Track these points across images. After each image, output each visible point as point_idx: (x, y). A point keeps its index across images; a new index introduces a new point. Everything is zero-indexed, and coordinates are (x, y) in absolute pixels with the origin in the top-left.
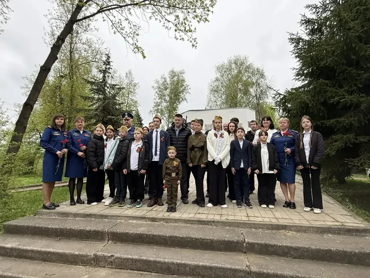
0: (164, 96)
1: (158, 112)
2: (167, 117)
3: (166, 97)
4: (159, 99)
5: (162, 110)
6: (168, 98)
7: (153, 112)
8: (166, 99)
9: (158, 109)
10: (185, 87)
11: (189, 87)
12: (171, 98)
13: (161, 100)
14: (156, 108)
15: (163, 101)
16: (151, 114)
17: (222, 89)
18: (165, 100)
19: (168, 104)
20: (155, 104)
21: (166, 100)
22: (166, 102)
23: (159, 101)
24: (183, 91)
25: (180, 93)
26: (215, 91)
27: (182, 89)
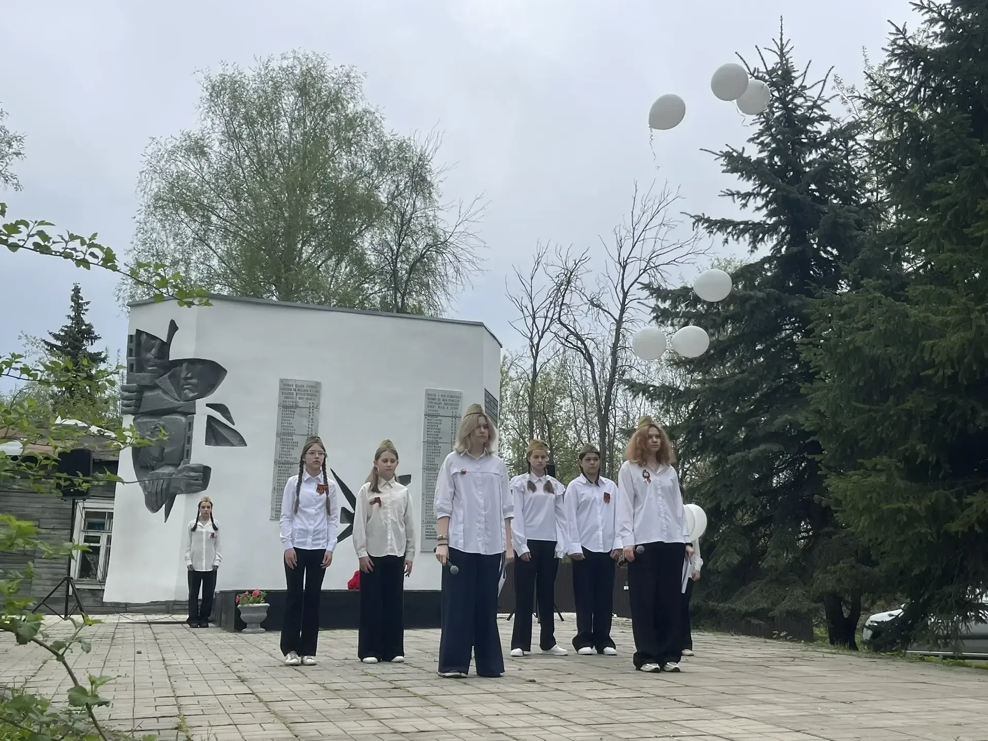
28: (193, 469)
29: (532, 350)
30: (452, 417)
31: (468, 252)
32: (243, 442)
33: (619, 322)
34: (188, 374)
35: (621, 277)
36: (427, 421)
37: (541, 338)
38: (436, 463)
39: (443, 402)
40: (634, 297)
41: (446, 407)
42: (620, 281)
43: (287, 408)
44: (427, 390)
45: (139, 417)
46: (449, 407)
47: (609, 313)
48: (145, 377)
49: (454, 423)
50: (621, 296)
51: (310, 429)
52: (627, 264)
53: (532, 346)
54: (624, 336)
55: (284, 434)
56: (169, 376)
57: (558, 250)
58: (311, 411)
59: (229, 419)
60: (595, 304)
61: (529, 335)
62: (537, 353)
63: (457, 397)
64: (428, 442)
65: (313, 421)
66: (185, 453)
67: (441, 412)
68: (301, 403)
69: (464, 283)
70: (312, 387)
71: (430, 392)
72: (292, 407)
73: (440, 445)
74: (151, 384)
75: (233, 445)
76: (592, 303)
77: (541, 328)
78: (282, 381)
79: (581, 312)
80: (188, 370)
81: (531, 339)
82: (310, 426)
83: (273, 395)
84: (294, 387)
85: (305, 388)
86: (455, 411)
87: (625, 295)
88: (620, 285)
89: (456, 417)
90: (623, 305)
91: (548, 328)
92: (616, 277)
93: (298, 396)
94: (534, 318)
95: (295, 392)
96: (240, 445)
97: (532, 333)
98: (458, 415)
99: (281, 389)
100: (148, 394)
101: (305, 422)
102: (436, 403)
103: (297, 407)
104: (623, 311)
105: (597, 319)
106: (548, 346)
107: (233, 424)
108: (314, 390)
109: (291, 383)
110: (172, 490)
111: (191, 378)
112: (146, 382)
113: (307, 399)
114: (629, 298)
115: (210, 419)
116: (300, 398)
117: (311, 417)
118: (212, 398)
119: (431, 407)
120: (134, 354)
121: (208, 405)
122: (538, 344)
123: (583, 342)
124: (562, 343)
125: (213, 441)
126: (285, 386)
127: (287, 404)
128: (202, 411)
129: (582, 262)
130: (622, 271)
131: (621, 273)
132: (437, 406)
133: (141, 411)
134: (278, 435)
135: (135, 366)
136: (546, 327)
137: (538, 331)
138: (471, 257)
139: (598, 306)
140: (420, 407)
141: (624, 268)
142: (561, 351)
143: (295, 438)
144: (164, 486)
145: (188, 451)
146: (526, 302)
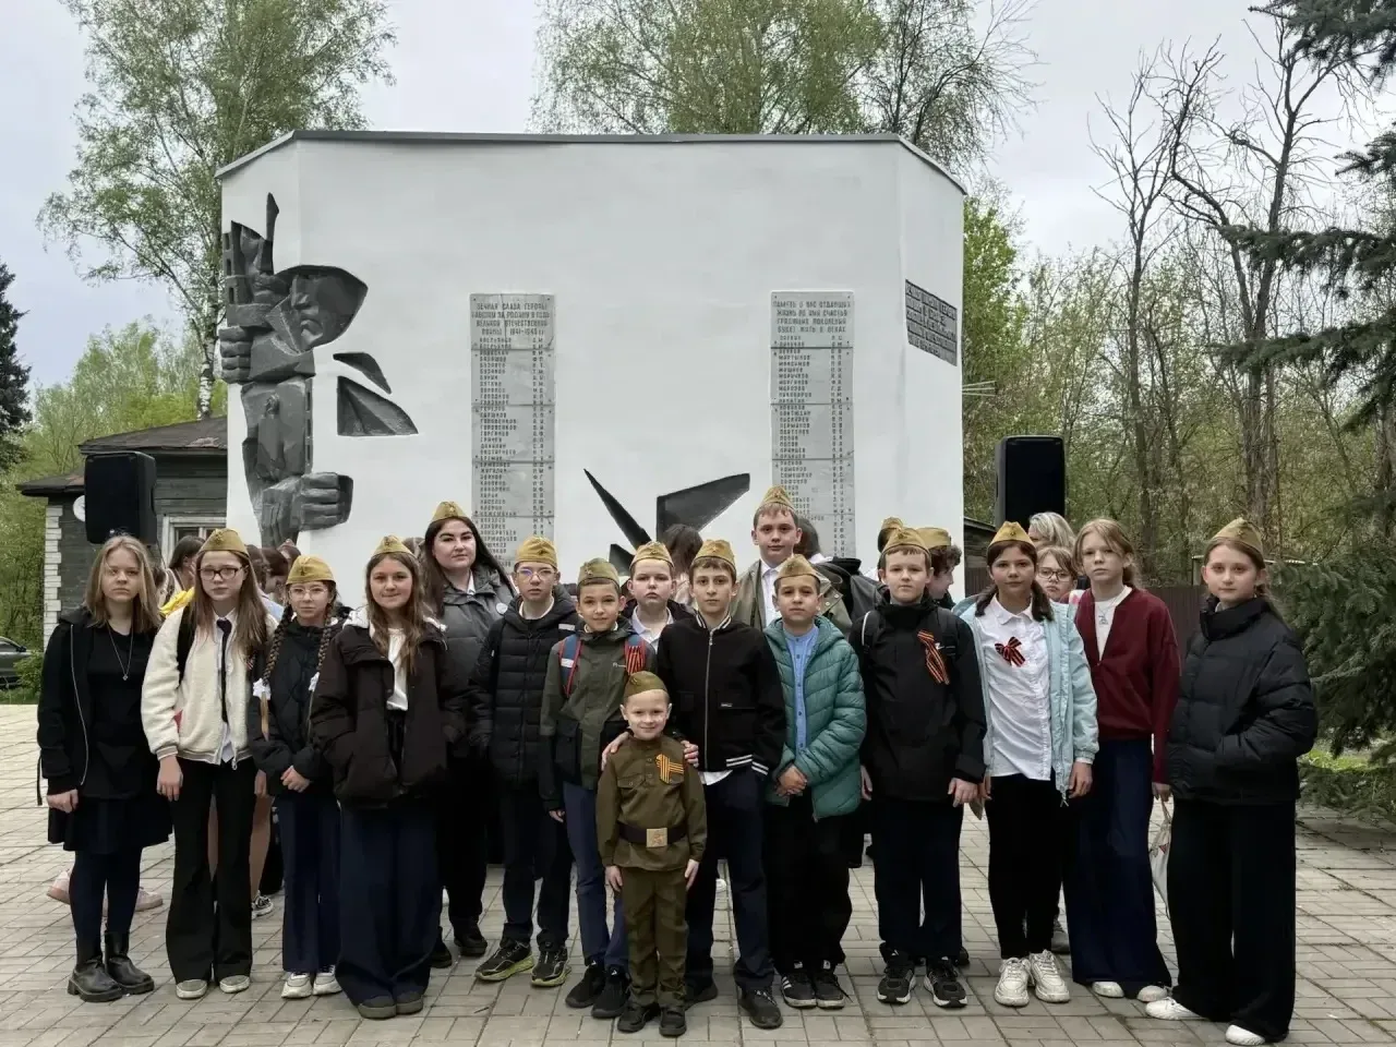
0: (172, 80)
1: (124, 217)
2: (199, 254)
3: (191, 96)
4: (128, 104)
5: (154, 198)
6: (202, 104)
7: (73, 216)
8: (193, 106)
9: (120, 195)
10: (350, 24)
11: (381, 25)
12: (229, 105)
13: (142, 114)
14: (104, 183)
15: (163, 119)
16: (62, 228)
17: (650, 62)
18: (185, 121)
19: (208, 149)
20: (89, 148)
21: (191, 118)
22: (194, 136)
23: (126, 119)
24: (330, 58)
25: (308, 65)
26: (595, 68)
27: (323, 36)
28: (317, 484)
29: (1133, 232)
30: (833, 348)
31: (1012, 77)
32: (409, 426)
33: (1282, 167)
34: (300, 298)
35: (1284, 86)
36: (778, 360)
37: (1147, 208)
38: (800, 446)
39: (811, 319)
40: (1310, 119)
41: (818, 327)
42: (1283, 94)
43: (489, 354)
44: (775, 296)
45: (251, 387)
46: (826, 327)
47: (1264, 152)
48: (250, 312)
49: (836, 360)
50: (1285, 120)
51: (538, 394)
52: (1295, 61)
53: (1133, 225)
54: (1291, 189)
55: (488, 405)
56: (282, 305)
57: (1166, 50)
58: (537, 355)
59: (382, 383)
60: (1238, 140)
61: (1129, 207)
62: (1141, 233)
63: (843, 305)
64: (782, 405)
65: (543, 377)
66: (306, 452)
67: (809, 339)
68: (516, 341)
69: (1008, 129)
70: (536, 306)
71: (779, 300)
72: (497, 350)
73: (807, 408)
74: (259, 324)
75: (391, 432)
76: (1233, 138)
77: (1146, 194)
78: (474, 298)
79: (1218, 159)
80: (302, 289)
81: (1132, 213)
82: (538, 388)
83: (458, 330)
84: (500, 310)
85: (523, 310)
86: (837, 334)
87: (1292, 116)
88: (1283, 102)
89: (840, 348)
90: (1289, 135)
91: (1159, 192)
92: (1275, 88)
93: (509, 328)
94: (1135, 180)
95: (502, 321)
96: (404, 432)
97: (1133, 204)
98: (845, 344)
99: (475, 315)
100: (259, 342)
101: (527, 379)
102: (795, 321)
103: (508, 349)
104: (1288, 147)
105: (1244, 166)
106: (1162, 220)
107: (388, 390)
108: (540, 313)
109: (492, 301)
110: (293, 523)
111: (307, 306)
112: (252, 321)
113: (527, 332)
114: (1299, 121)
115: (344, 383)
116: (513, 332)
117: (538, 367)
118: (343, 344)
119: (786, 330)
120: (233, 271)
121: (338, 357)
122: (1143, 221)
123: (1217, 207)
124: (1182, 213)
125: (358, 425)
126: (482, 310)
127: (489, 344)
128: (327, 370)
129: (1209, 64)
130: (1286, 75)
131: (1285, 79)
132: (798, 327)
133: (252, 375)
134: (475, 409)
135: (235, 290)
136: (1155, 192)
137: (1143, 201)
138: (1014, 83)
139: (1243, 143)
140: (760, 334)
141: (1289, 70)
142: (1183, 228)
143: (510, 413)
144: (280, 516)
145: (309, 447)
146: (1123, 152)
